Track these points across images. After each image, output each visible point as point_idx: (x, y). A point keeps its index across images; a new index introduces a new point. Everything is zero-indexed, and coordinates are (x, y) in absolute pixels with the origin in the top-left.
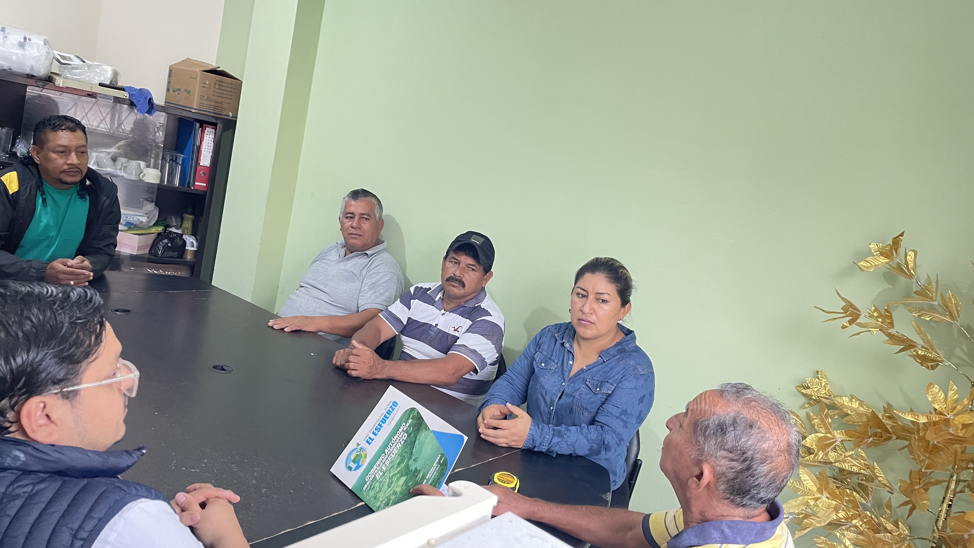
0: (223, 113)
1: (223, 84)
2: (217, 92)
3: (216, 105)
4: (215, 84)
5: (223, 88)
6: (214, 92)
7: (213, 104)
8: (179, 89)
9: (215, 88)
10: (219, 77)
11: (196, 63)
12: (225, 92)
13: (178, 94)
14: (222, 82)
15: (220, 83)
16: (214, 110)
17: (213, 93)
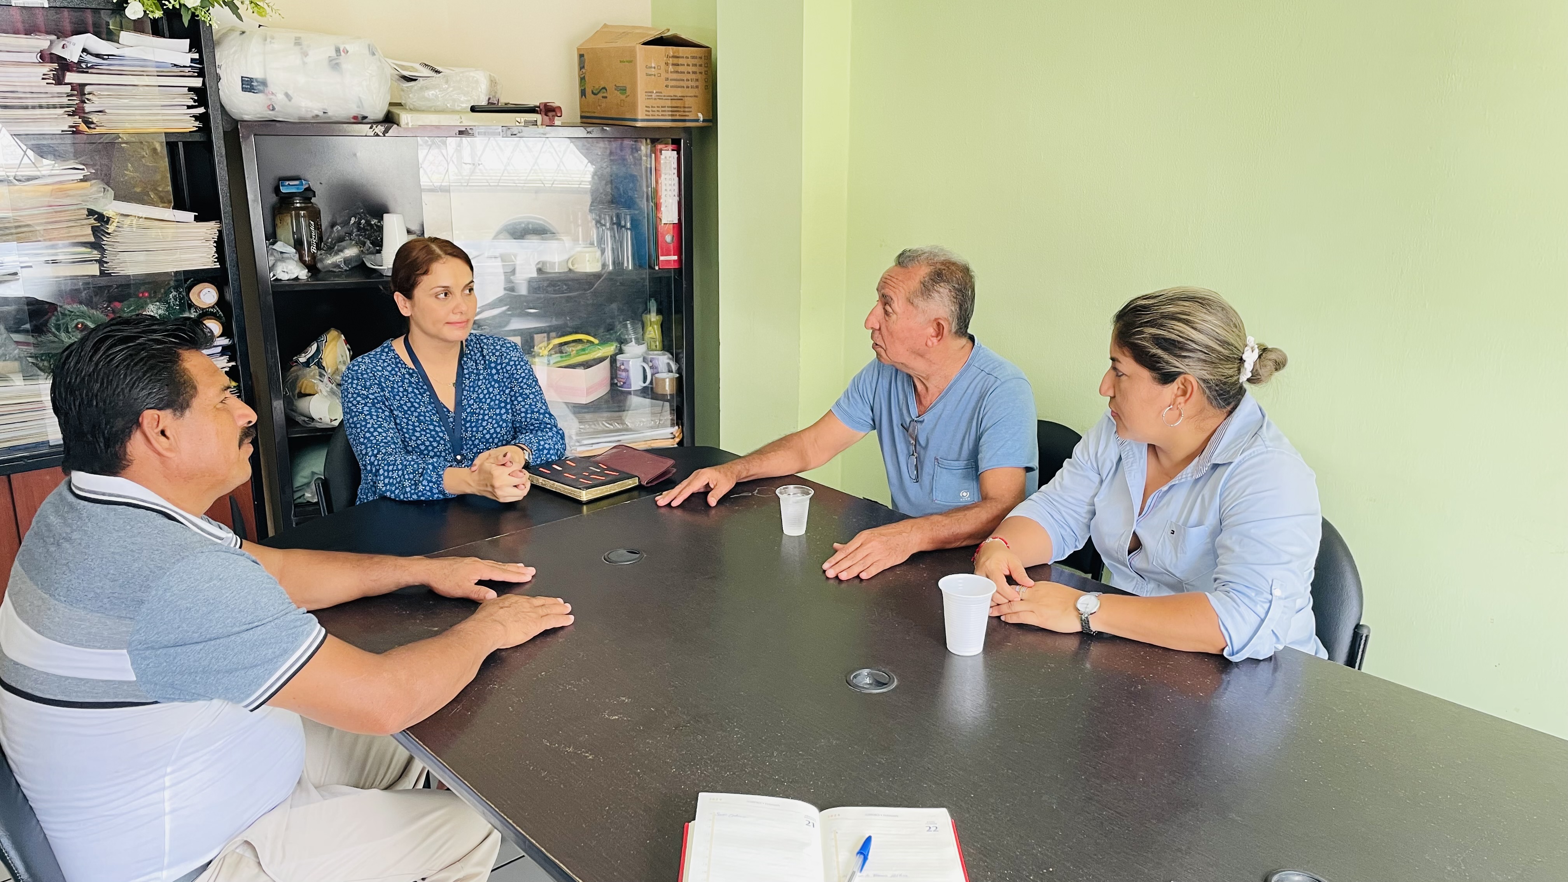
0: (687, 118)
1: (681, 61)
2: (671, 80)
3: (675, 103)
4: (667, 64)
5: (680, 69)
6: (667, 79)
7: (669, 103)
8: (604, 88)
9: (667, 72)
10: (671, 50)
11: (626, 32)
12: (685, 77)
13: (603, 97)
14: (678, 57)
15: (676, 61)
16: (672, 115)
17: (667, 83)
